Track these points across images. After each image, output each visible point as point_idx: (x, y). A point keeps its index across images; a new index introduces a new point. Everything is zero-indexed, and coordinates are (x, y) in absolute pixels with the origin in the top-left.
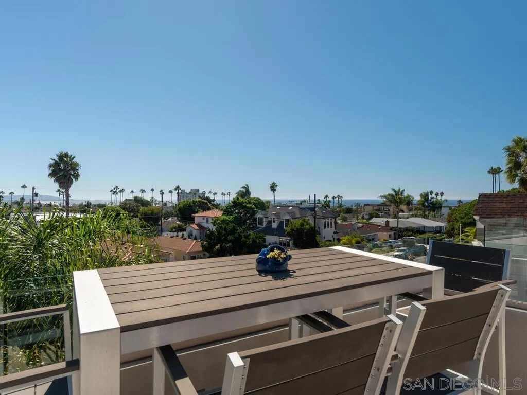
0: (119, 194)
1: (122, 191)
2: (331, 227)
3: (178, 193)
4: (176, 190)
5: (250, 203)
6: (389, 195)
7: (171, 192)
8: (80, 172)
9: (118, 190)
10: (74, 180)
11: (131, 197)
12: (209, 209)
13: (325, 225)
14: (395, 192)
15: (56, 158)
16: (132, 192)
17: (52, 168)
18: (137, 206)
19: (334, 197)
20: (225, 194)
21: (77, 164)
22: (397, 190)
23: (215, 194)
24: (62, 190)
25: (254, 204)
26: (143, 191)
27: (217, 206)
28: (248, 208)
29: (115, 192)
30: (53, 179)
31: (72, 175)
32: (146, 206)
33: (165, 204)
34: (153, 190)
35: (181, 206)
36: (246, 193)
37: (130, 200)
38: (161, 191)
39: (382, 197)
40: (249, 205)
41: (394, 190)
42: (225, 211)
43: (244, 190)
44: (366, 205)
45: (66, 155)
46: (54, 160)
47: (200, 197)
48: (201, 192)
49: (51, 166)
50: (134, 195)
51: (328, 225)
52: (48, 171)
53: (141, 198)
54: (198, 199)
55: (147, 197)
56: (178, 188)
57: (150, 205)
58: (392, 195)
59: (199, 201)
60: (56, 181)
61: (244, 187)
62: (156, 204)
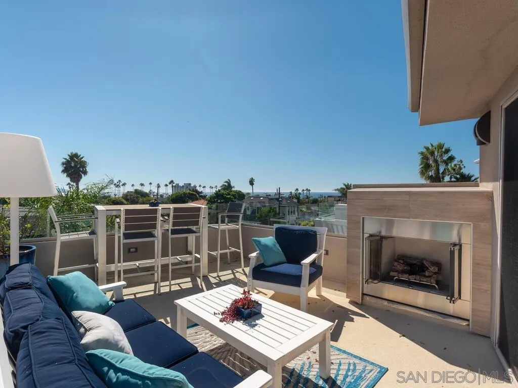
0: (122, 187)
1: (124, 184)
2: (294, 214)
3: (172, 186)
4: (170, 183)
5: (229, 194)
6: (341, 188)
7: (166, 185)
8: (88, 169)
9: (121, 184)
10: (83, 175)
11: (132, 189)
12: (197, 199)
13: (289, 212)
14: (346, 186)
15: (68, 158)
16: (133, 185)
17: (65, 166)
18: (137, 197)
19: (303, 190)
20: (212, 188)
21: (85, 163)
22: (346, 184)
23: (204, 187)
24: (72, 183)
25: (233, 195)
26: (142, 185)
27: (204, 197)
28: (228, 198)
29: (118, 185)
30: (65, 174)
31: (81, 171)
32: (145, 197)
33: (162, 196)
34: (151, 184)
35: (174, 196)
36: (228, 186)
37: (131, 192)
38: (158, 184)
39: (336, 190)
40: (229, 196)
41: (345, 185)
42: (209, 201)
43: (227, 184)
44: (328, 197)
45: (76, 155)
46: (66, 159)
47: (190, 190)
48: (192, 185)
49: (63, 164)
50: (135, 188)
51: (292, 212)
52: (62, 168)
53: (141, 190)
54: (188, 191)
55: (146, 189)
56: (172, 182)
57: (149, 196)
58: (343, 189)
59: (189, 193)
60: (68, 176)
61: (226, 182)
62: (154, 196)
